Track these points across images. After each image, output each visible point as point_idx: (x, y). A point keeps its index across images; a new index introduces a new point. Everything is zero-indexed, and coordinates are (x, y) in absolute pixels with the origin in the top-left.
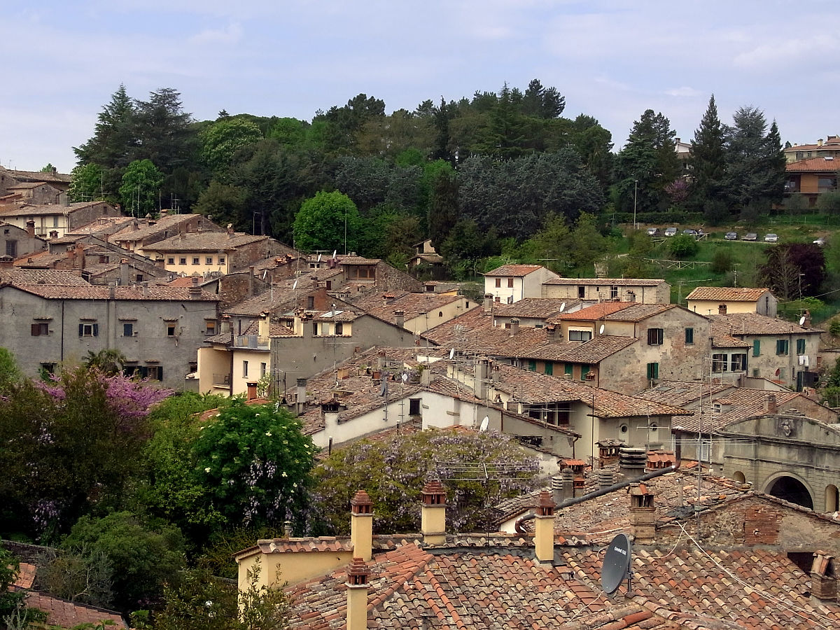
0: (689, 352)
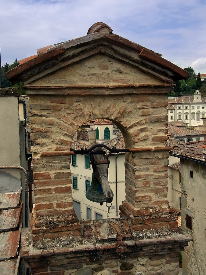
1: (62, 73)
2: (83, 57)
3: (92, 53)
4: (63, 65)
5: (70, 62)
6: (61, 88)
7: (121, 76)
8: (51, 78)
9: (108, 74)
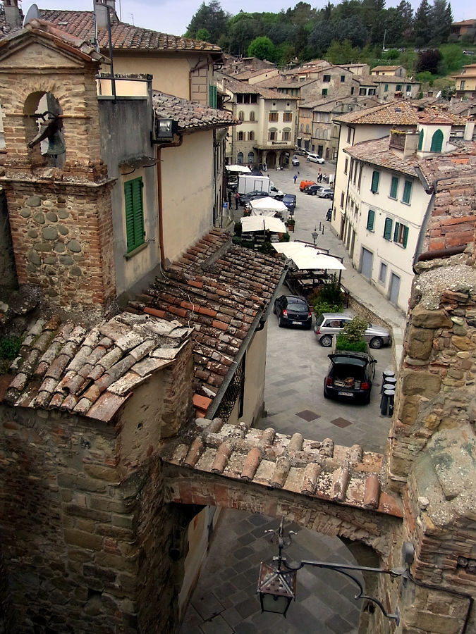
0: (342, 85)
1: (13, 57)
2: (23, 45)
3: (27, 43)
4: (12, 51)
5: (15, 49)
6: (11, 68)
7: (51, 59)
8: (7, 61)
9: (42, 58)
